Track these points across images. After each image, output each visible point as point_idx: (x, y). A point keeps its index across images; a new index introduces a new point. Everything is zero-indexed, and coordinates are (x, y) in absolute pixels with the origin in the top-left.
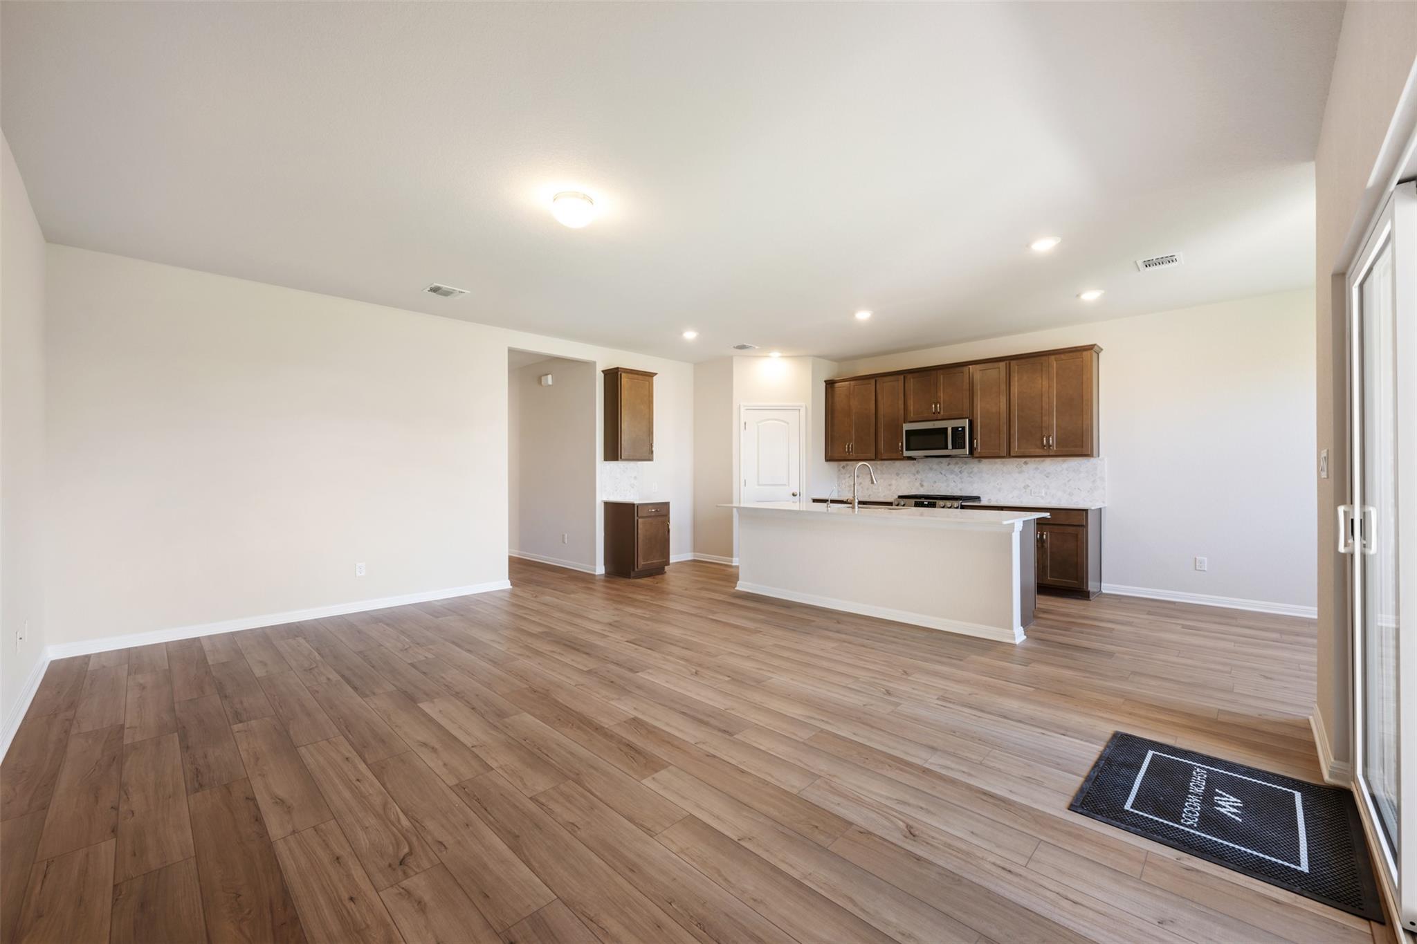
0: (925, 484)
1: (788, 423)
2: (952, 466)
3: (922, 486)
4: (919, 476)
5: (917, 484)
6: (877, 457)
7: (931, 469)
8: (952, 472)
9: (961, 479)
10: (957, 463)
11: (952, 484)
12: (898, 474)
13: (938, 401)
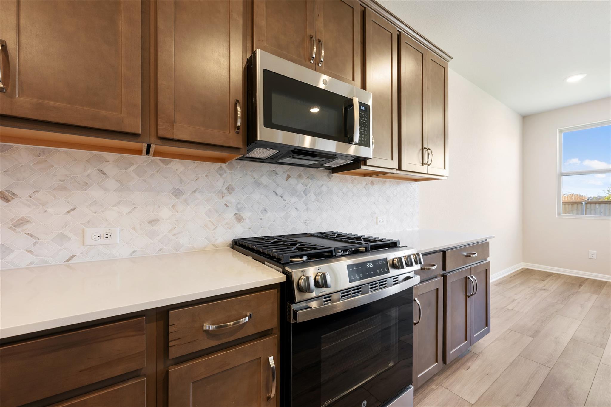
0: (246, 215)
2: (292, 181)
3: (239, 219)
5: (229, 216)
7: (258, 184)
8: (293, 192)
9: (306, 204)
10: (300, 176)
11: (294, 213)
12: (177, 193)
13: (318, 37)
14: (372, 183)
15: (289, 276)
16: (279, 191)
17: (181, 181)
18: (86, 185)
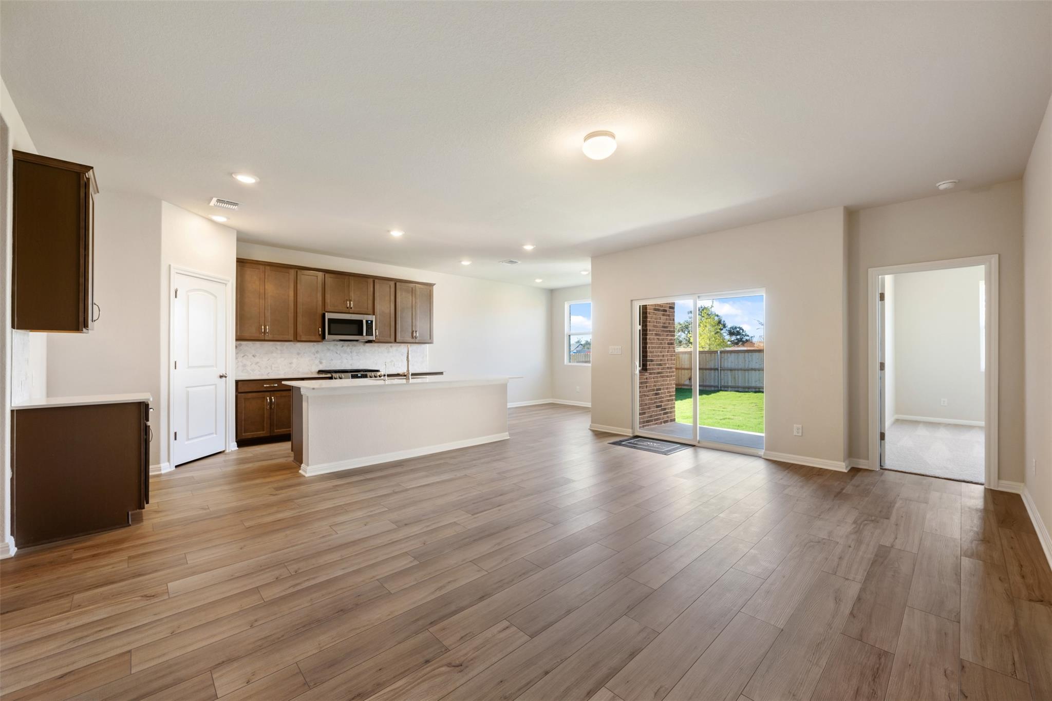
0: (324, 361)
1: (216, 297)
2: (345, 348)
3: (321, 363)
4: (318, 355)
5: (317, 362)
6: (296, 339)
7: (329, 349)
9: (352, 357)
10: (348, 346)
12: (298, 354)
13: (350, 299)
14: (391, 346)
15: (332, 375)
16: (338, 352)
17: (300, 350)
18: (272, 353)
